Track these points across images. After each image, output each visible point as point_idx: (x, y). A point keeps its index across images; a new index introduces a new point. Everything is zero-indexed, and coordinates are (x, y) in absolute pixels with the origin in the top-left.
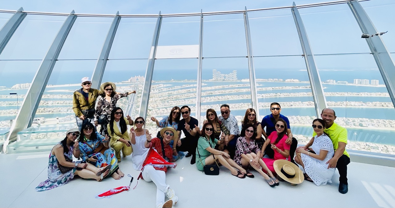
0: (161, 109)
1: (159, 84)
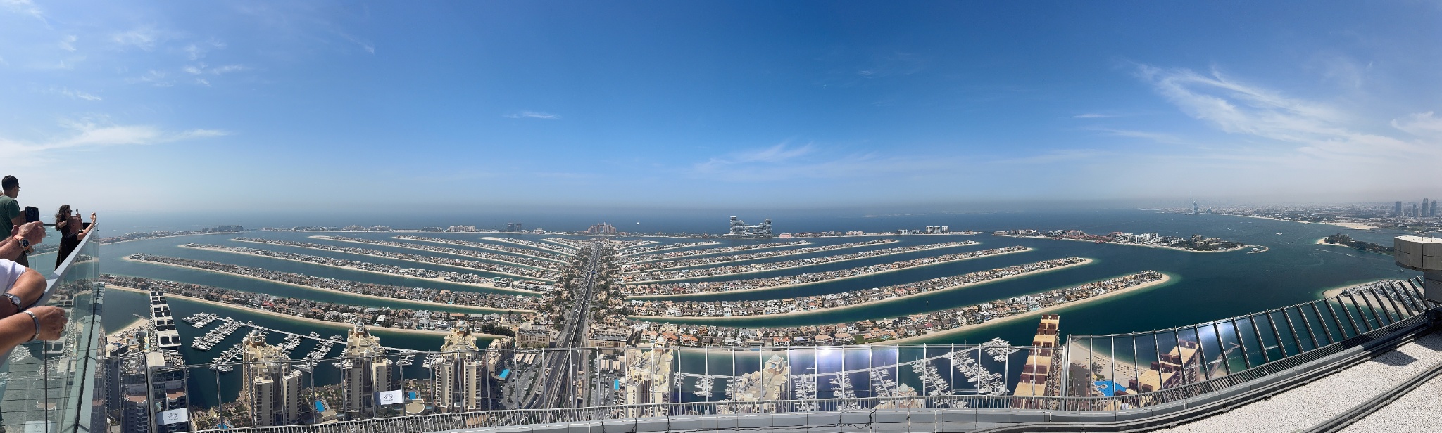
0: (639, 286)
1: (636, 239)
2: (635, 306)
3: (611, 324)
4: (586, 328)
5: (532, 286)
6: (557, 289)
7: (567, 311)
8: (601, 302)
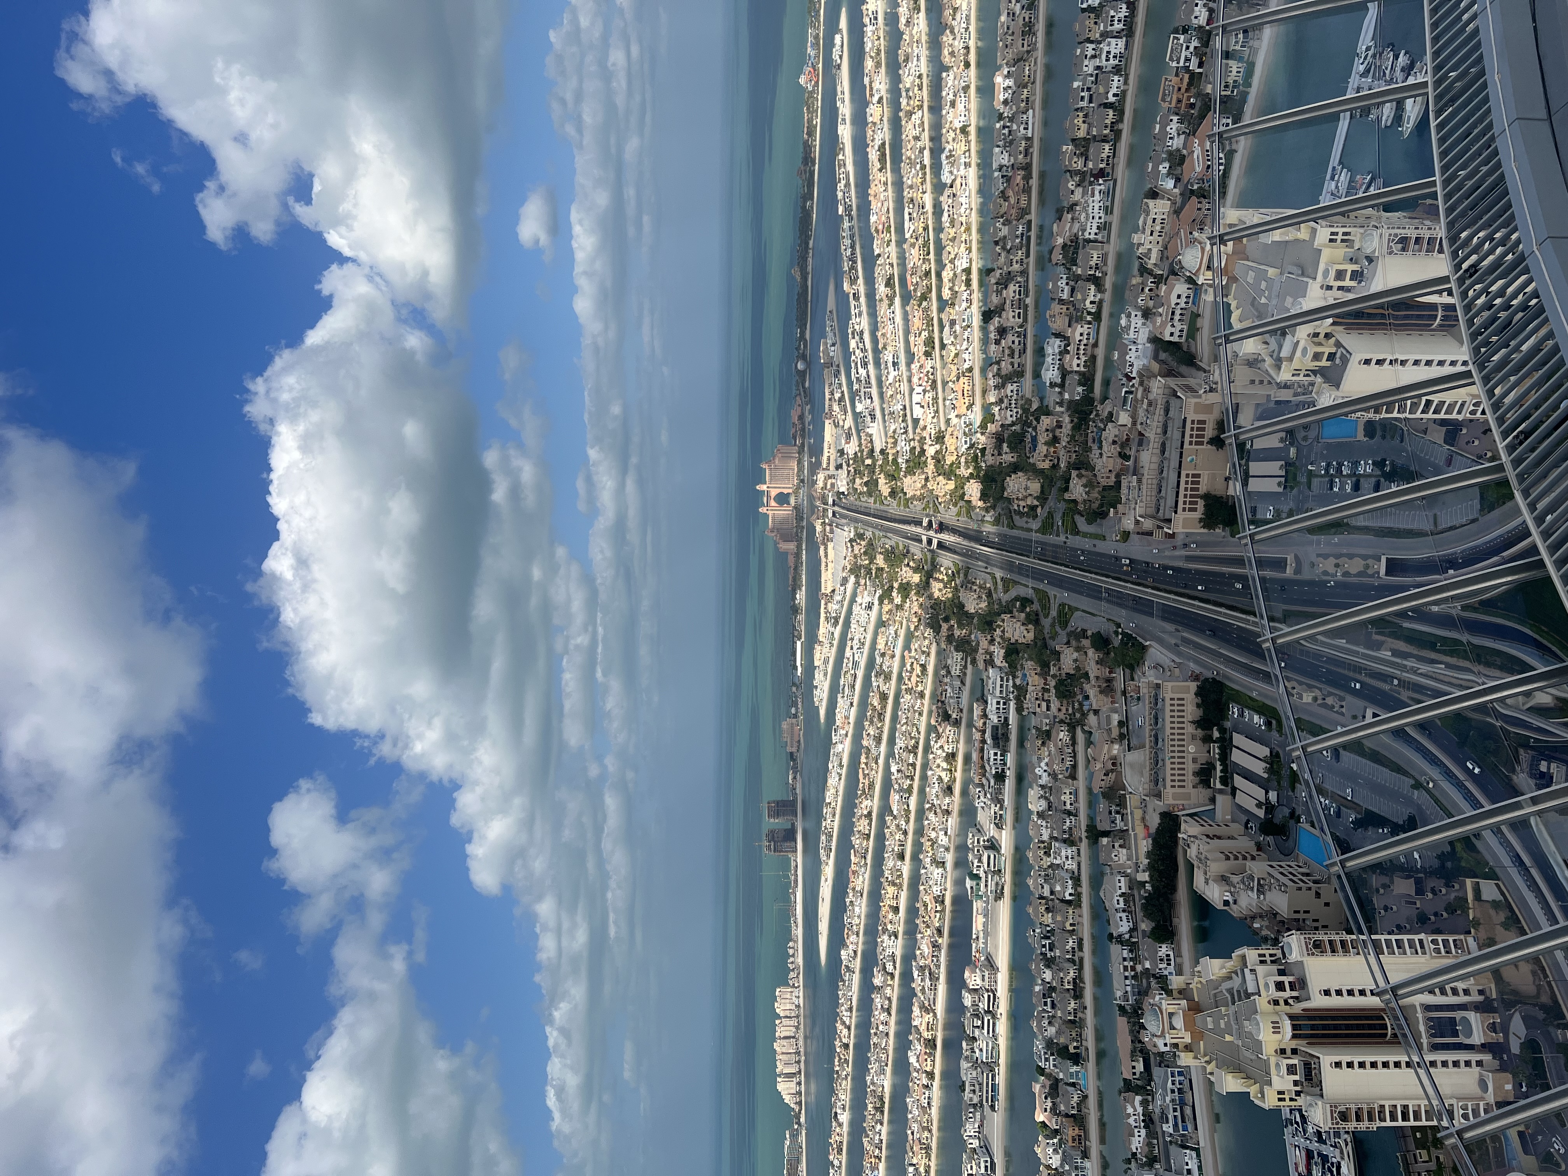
2: (1062, 368)
3: (1126, 457)
4: (1137, 549)
5: (991, 752)
6: (999, 660)
7: (1077, 622)
8: (1043, 497)
